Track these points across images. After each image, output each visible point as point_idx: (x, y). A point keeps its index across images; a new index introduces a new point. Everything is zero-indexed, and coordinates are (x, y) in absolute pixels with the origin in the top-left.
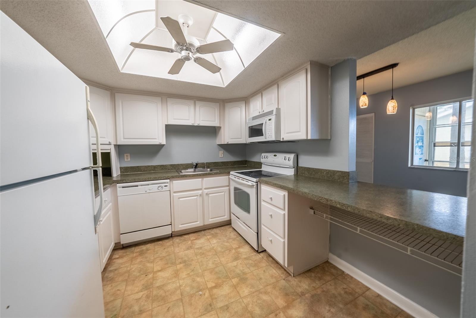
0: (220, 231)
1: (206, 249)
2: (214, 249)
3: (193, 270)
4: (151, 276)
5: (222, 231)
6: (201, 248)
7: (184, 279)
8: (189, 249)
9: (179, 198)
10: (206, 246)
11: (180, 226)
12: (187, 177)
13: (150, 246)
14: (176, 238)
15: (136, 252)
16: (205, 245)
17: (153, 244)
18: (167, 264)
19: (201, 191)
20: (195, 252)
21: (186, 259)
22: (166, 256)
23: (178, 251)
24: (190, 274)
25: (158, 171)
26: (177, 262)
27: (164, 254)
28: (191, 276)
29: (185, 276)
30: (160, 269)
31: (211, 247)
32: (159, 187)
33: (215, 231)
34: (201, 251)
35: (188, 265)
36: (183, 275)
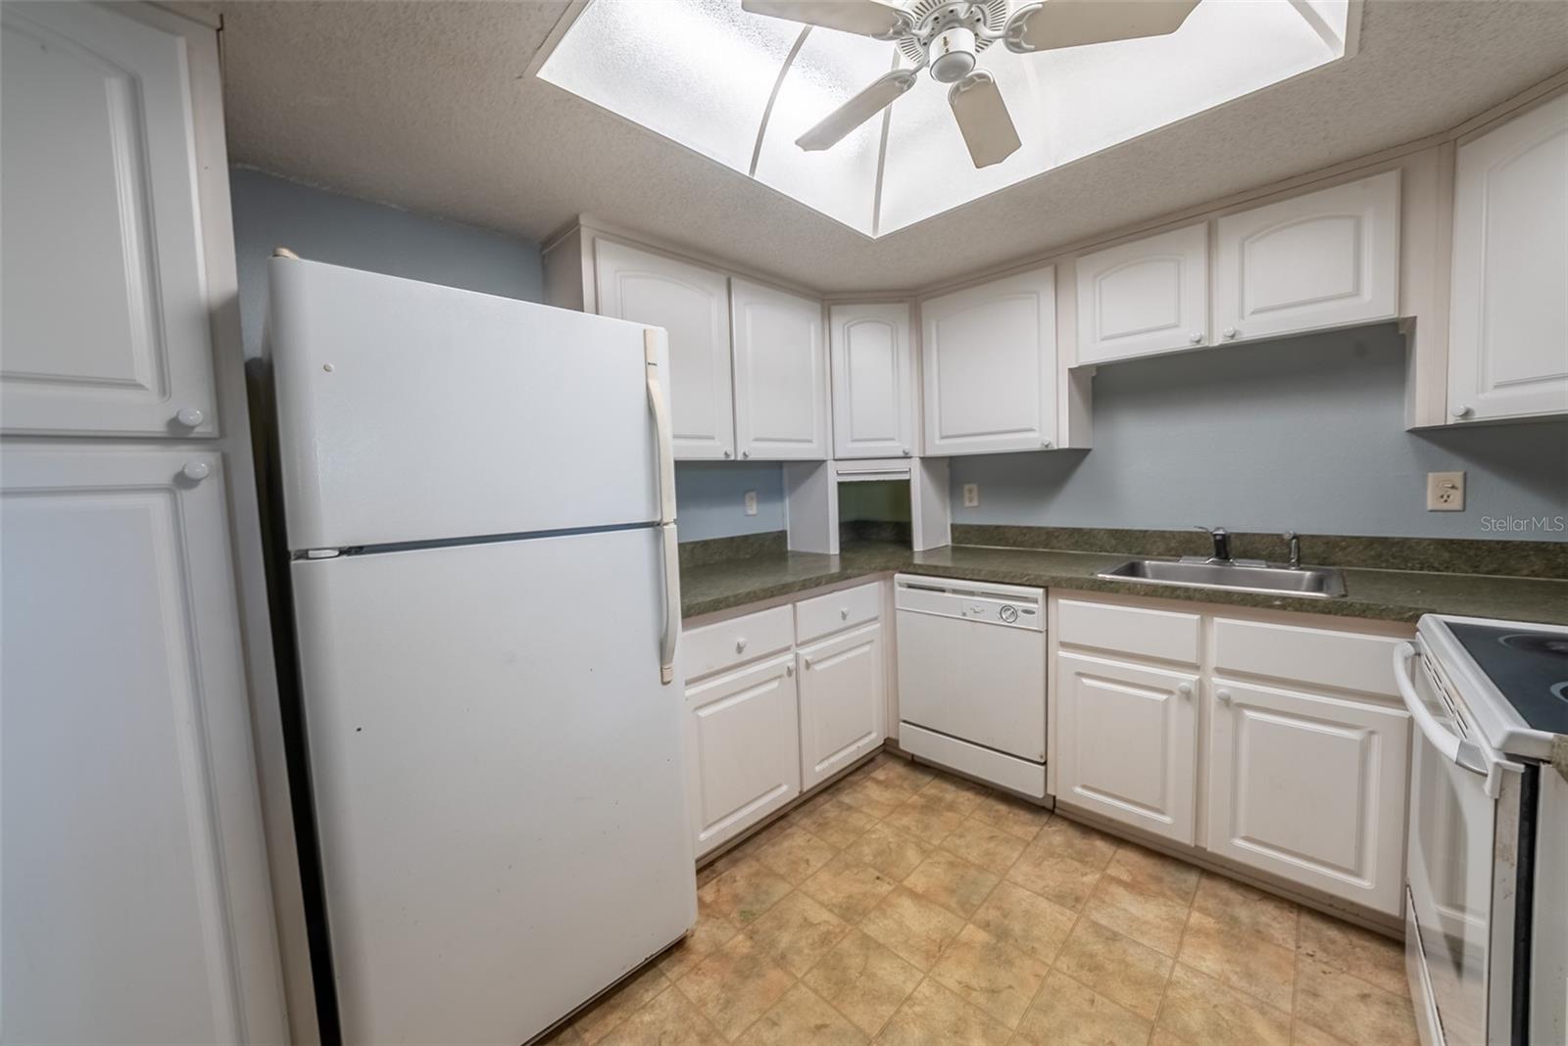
0: (1297, 941)
1: (1129, 959)
2: (1165, 997)
3: (993, 991)
4: (884, 888)
5: (1309, 947)
6: (1114, 937)
7: (940, 987)
8: (1062, 905)
9: (1080, 674)
10: (1143, 946)
11: (1079, 790)
12: (1117, 592)
13: (969, 800)
14: (1063, 826)
15: (922, 796)
16: (1144, 941)
17: (980, 800)
18: (952, 892)
19: (1195, 677)
20: (1072, 930)
21: (1017, 928)
22: (973, 865)
23: (1020, 879)
24: (974, 994)
25: (1060, 548)
26: (981, 915)
27: (974, 855)
28: (969, 1003)
29: (951, 983)
30: (920, 890)
31: (1165, 973)
32: (1005, 608)
33: (1263, 919)
34: (1098, 948)
35: (998, 957)
36: (953, 974)
